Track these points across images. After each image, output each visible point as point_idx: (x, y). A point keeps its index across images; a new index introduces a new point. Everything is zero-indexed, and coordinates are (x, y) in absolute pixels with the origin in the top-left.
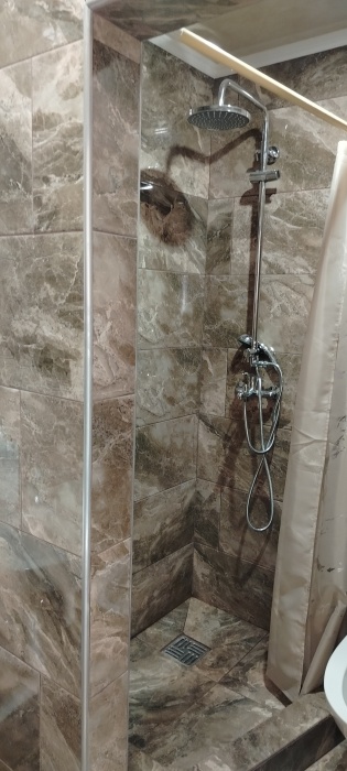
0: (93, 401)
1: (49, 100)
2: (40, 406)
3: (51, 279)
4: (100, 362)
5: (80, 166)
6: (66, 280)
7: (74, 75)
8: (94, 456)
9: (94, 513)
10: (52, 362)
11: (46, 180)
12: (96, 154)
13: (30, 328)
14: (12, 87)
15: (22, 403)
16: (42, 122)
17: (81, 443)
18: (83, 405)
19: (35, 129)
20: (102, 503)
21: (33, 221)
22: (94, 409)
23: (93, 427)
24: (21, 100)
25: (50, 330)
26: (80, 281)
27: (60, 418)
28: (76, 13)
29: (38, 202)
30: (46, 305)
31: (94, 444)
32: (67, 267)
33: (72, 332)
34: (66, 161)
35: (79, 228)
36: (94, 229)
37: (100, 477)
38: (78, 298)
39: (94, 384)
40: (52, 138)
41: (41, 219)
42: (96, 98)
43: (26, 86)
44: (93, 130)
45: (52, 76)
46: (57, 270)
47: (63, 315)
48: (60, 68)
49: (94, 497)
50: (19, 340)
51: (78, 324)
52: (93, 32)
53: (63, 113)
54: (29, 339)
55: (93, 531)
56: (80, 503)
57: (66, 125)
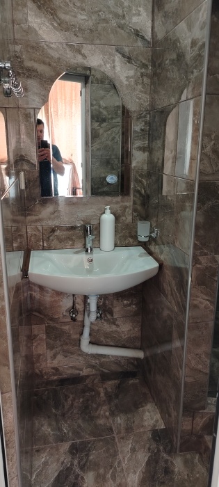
0: (199, 181)
1: (196, 32)
4: (206, 162)
5: (204, 63)
7: (205, 17)
8: (198, 208)
11: (193, 73)
12: (210, 55)
14: (186, 29)
16: (193, 44)
17: (193, 204)
19: (191, 47)
20: (202, 232)
22: (200, 185)
23: (198, 194)
24: (188, 34)
29: (189, 84)
31: (198, 202)
34: (199, 61)
35: (201, 94)
36: (206, 94)
39: (200, 172)
40: (196, 51)
43: (190, 26)
45: (198, 19)
53: (200, 38)
55: (195, 244)
57: (200, 43)
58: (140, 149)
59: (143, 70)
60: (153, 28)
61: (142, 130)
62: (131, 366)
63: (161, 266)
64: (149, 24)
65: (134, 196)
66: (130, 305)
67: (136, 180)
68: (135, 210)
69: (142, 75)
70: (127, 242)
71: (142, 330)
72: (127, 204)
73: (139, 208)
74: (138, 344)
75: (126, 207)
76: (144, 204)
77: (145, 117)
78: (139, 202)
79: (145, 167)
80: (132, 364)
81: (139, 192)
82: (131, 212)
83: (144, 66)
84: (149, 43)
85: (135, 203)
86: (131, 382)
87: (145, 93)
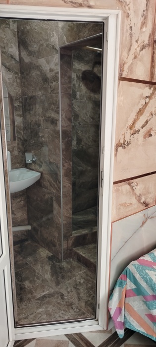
0: (62, 130)
1: (53, 66)
2: (52, 132)
3: (53, 104)
4: (63, 121)
5: (58, 80)
6: (56, 104)
7: (57, 61)
8: (62, 142)
9: (63, 154)
10: (54, 122)
11: (52, 83)
12: (61, 77)
13: (49, 115)
14: (45, 62)
15: (48, 132)
16: (51, 70)
17: (60, 139)
18: (59, 131)
19: (50, 72)
20: (64, 153)
21: (50, 92)
23: (62, 136)
24: (47, 65)
25: (53, 115)
26: (59, 104)
27: (56, 134)
28: (57, 48)
29: (51, 87)
30: (52, 110)
31: (62, 139)
32: (56, 101)
33: (57, 115)
34: (55, 78)
35: (58, 93)
36: (61, 93)
37: (64, 147)
38: (58, 108)
39: (62, 126)
40: (53, 74)
41: (51, 91)
42: (61, 66)
43: (48, 62)
44: (61, 72)
45: (53, 61)
46: (54, 102)
47: (56, 111)
48: (54, 59)
49: (63, 151)
50: (47, 118)
51: (58, 113)
52: (60, 52)
53: (55, 69)
54: (49, 117)
55: (62, 158)
56: (60, 152)
57: (56, 71)
58: (18, 115)
59: (16, 75)
60: (20, 54)
61: (18, 106)
62: (23, 236)
63: (42, 174)
64: (17, 53)
65: (18, 140)
66: (20, 201)
67: (18, 132)
68: (19, 148)
69: (16, 78)
70: (16, 166)
71: (28, 214)
72: (15, 145)
73: (21, 147)
74: (27, 222)
75: (14, 147)
76: (23, 145)
77: (19, 99)
78: (20, 144)
79: (22, 125)
80: (24, 235)
81: (20, 138)
82: (17, 149)
83: (16, 73)
84: (18, 62)
85: (18, 144)
86: (26, 243)
87: (18, 87)
